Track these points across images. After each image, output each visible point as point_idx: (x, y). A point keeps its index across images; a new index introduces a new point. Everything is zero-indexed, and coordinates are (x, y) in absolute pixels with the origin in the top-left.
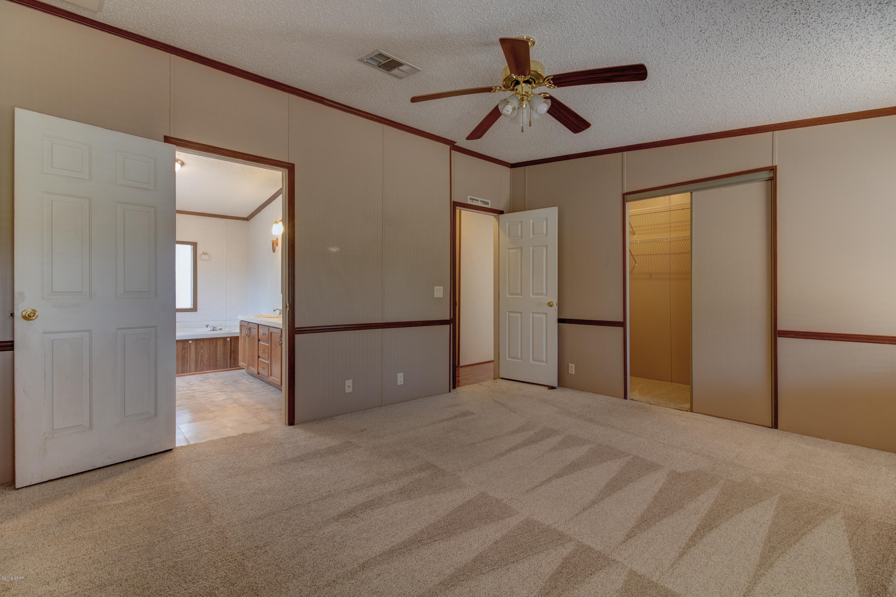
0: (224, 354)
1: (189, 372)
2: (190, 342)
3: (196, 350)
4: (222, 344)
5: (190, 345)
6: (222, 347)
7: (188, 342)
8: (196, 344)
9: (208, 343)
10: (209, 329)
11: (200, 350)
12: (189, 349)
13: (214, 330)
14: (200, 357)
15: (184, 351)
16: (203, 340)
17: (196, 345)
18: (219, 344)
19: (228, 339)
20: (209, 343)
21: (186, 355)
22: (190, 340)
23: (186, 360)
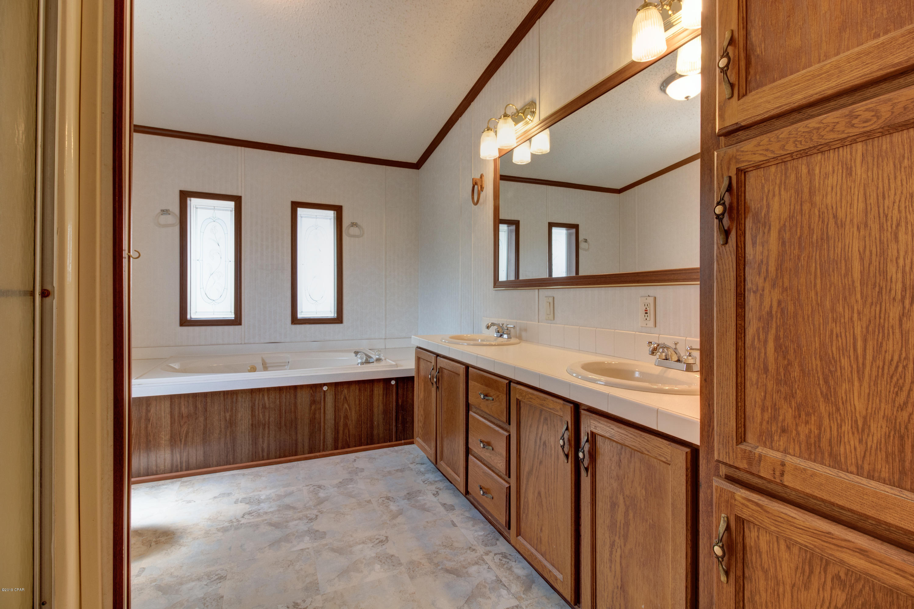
0: (386, 412)
1: (324, 450)
2: (325, 388)
3: (335, 406)
4: (381, 392)
5: (325, 395)
6: (381, 398)
7: (322, 389)
8: (335, 390)
9: (357, 391)
10: (360, 361)
11: (343, 405)
12: (322, 404)
13: (367, 362)
14: (342, 420)
15: (313, 407)
16: (349, 384)
17: (335, 394)
18: (376, 392)
19: (393, 382)
20: (360, 390)
21: (317, 416)
22: (325, 384)
23: (317, 425)
